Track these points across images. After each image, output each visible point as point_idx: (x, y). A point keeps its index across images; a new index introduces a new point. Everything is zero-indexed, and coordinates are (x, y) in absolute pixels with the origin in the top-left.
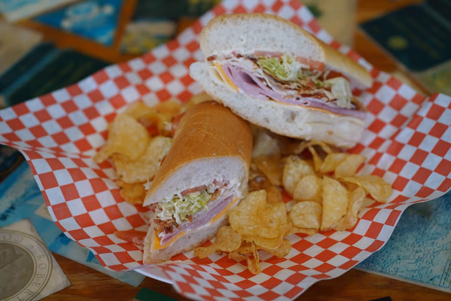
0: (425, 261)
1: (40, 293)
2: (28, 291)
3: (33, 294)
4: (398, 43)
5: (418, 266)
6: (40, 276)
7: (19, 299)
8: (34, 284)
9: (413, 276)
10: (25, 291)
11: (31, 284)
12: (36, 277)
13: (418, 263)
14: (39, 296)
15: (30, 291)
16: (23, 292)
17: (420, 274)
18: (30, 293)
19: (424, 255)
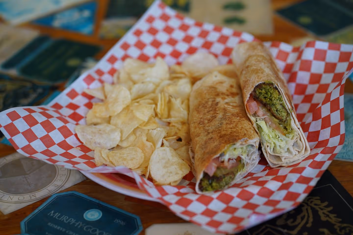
0: (350, 147)
1: (64, 185)
2: (55, 185)
3: (58, 187)
4: (305, 20)
5: (345, 150)
6: (62, 175)
7: (48, 190)
8: (58, 180)
9: (343, 156)
10: (52, 185)
11: (56, 180)
12: (59, 176)
13: (345, 149)
14: (63, 187)
15: (56, 185)
16: (51, 185)
17: (348, 155)
18: (56, 186)
19: (348, 143)
